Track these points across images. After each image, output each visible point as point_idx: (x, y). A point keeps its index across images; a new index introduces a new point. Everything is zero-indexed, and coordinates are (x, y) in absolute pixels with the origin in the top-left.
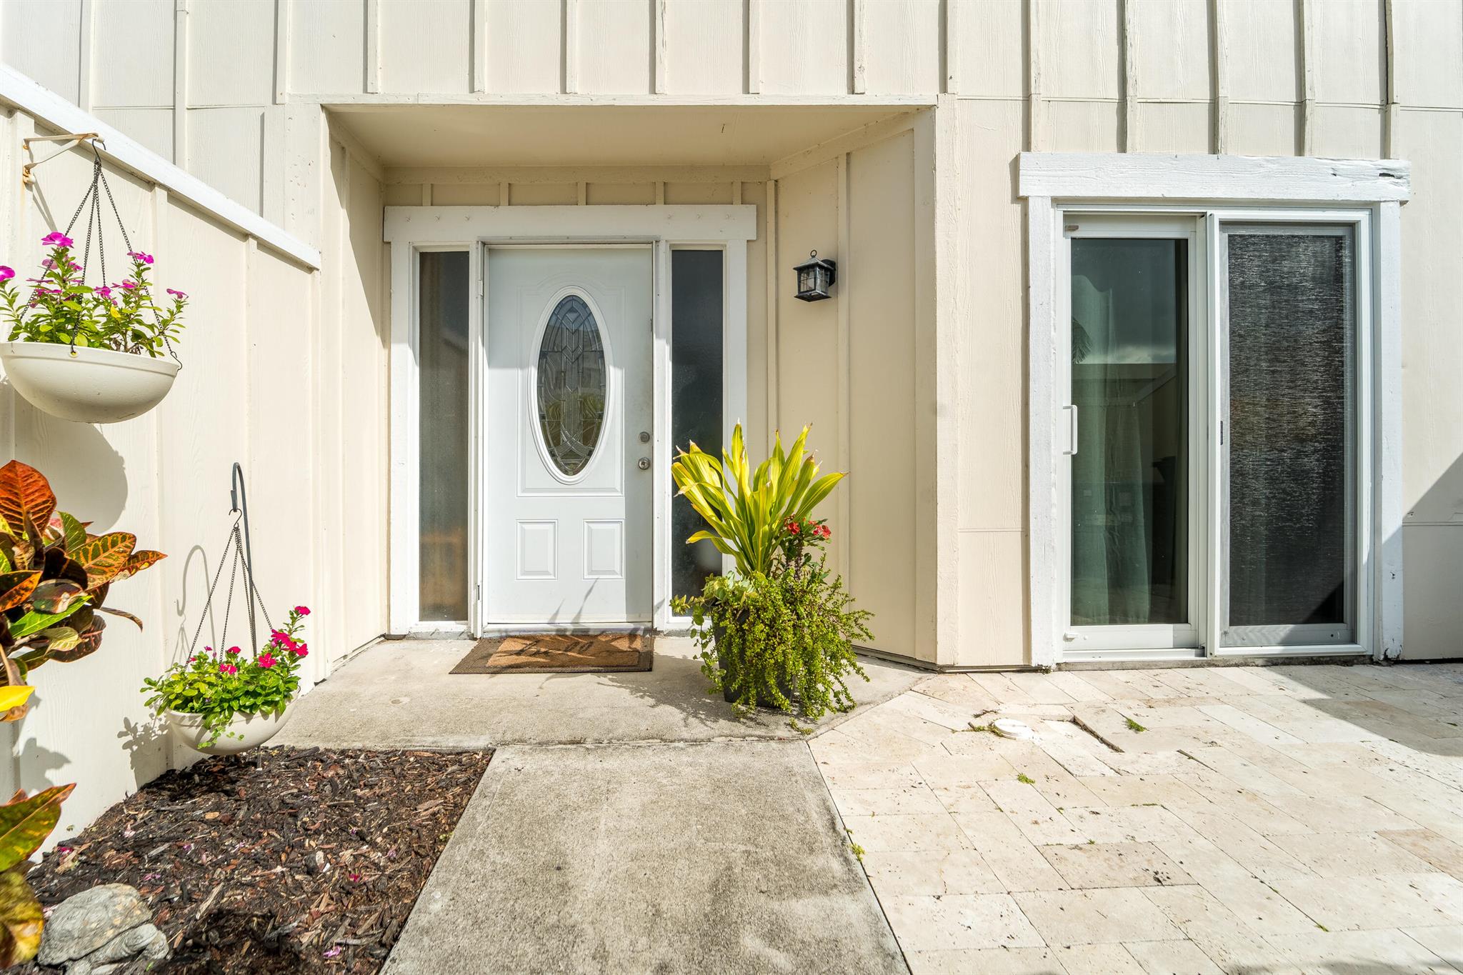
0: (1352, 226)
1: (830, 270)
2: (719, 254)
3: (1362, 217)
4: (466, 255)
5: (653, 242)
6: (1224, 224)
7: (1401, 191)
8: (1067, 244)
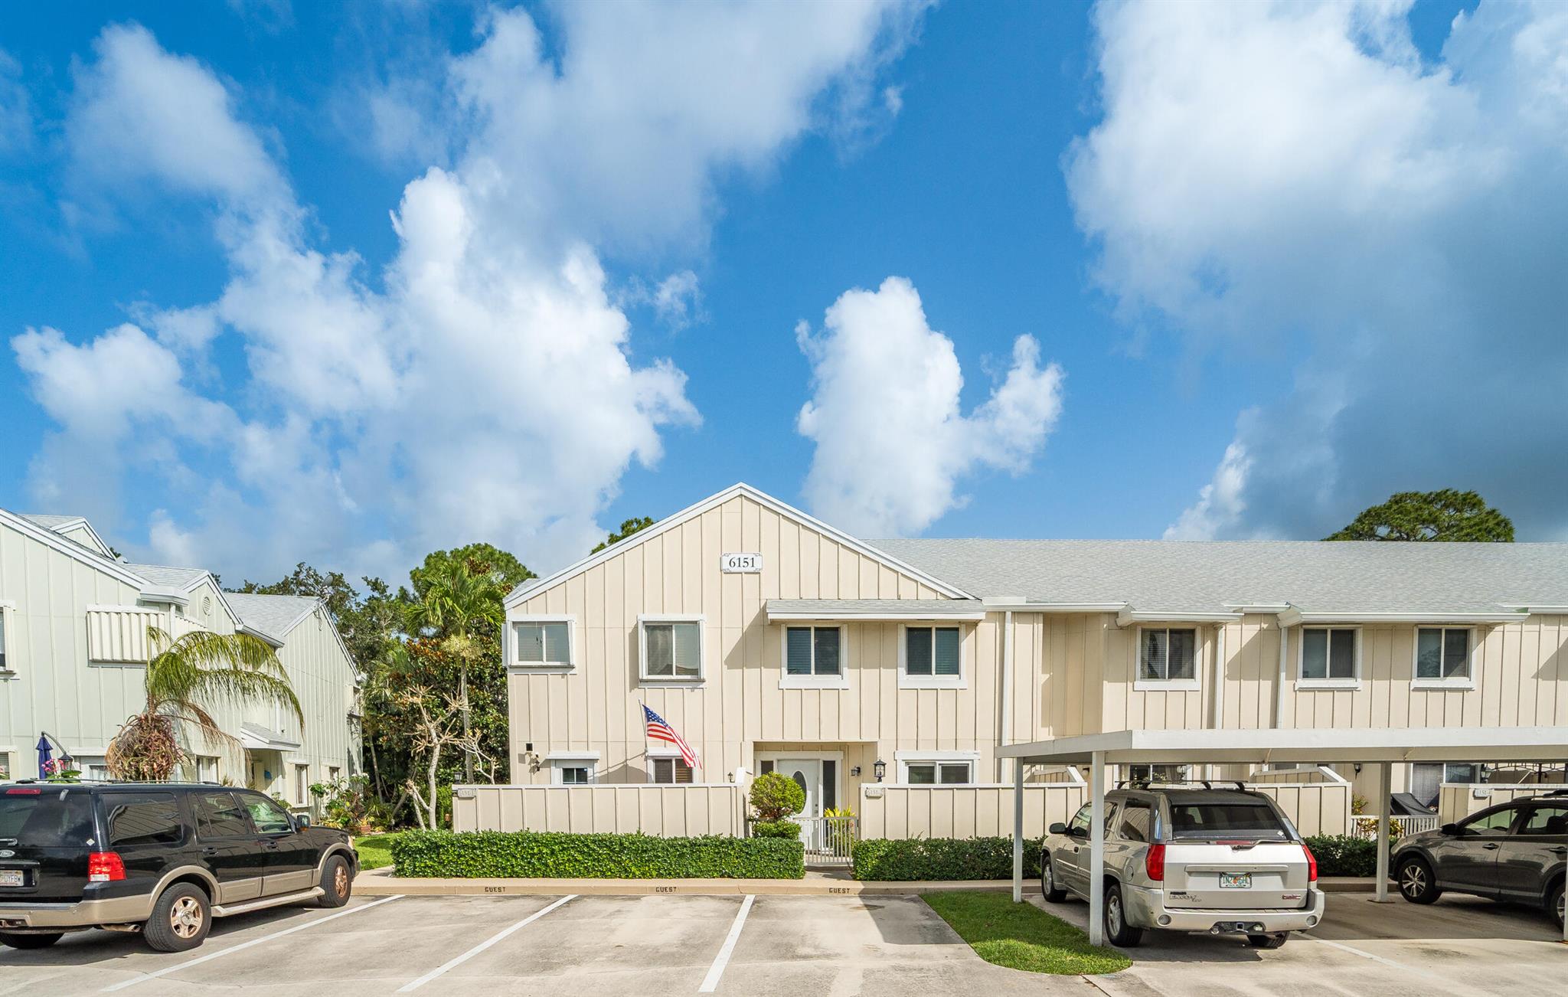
0: (968, 764)
1: (859, 770)
2: (834, 762)
3: (970, 762)
4: (772, 762)
5: (818, 760)
6: (940, 764)
7: (979, 757)
8: (907, 768)
